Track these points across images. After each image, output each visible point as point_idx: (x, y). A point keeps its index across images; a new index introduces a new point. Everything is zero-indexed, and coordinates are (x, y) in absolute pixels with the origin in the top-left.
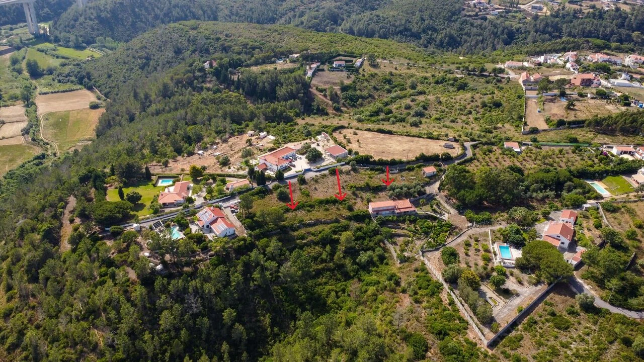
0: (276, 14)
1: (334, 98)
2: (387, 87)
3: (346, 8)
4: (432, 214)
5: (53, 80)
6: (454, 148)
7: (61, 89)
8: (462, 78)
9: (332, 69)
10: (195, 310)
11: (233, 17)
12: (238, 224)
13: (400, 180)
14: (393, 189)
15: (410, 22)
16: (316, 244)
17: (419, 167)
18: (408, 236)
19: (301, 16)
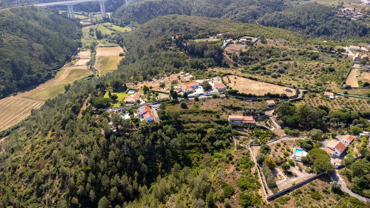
0: (222, 12)
1: (235, 59)
2: (268, 55)
3: (263, 9)
4: (264, 126)
5: (107, 41)
6: (292, 92)
7: (109, 45)
8: (317, 53)
9: (238, 43)
10: (126, 153)
11: (199, 14)
12: (157, 116)
13: (250, 105)
14: (245, 110)
15: (300, 19)
16: (194, 132)
17: (266, 100)
18: (246, 136)
19: (235, 14)
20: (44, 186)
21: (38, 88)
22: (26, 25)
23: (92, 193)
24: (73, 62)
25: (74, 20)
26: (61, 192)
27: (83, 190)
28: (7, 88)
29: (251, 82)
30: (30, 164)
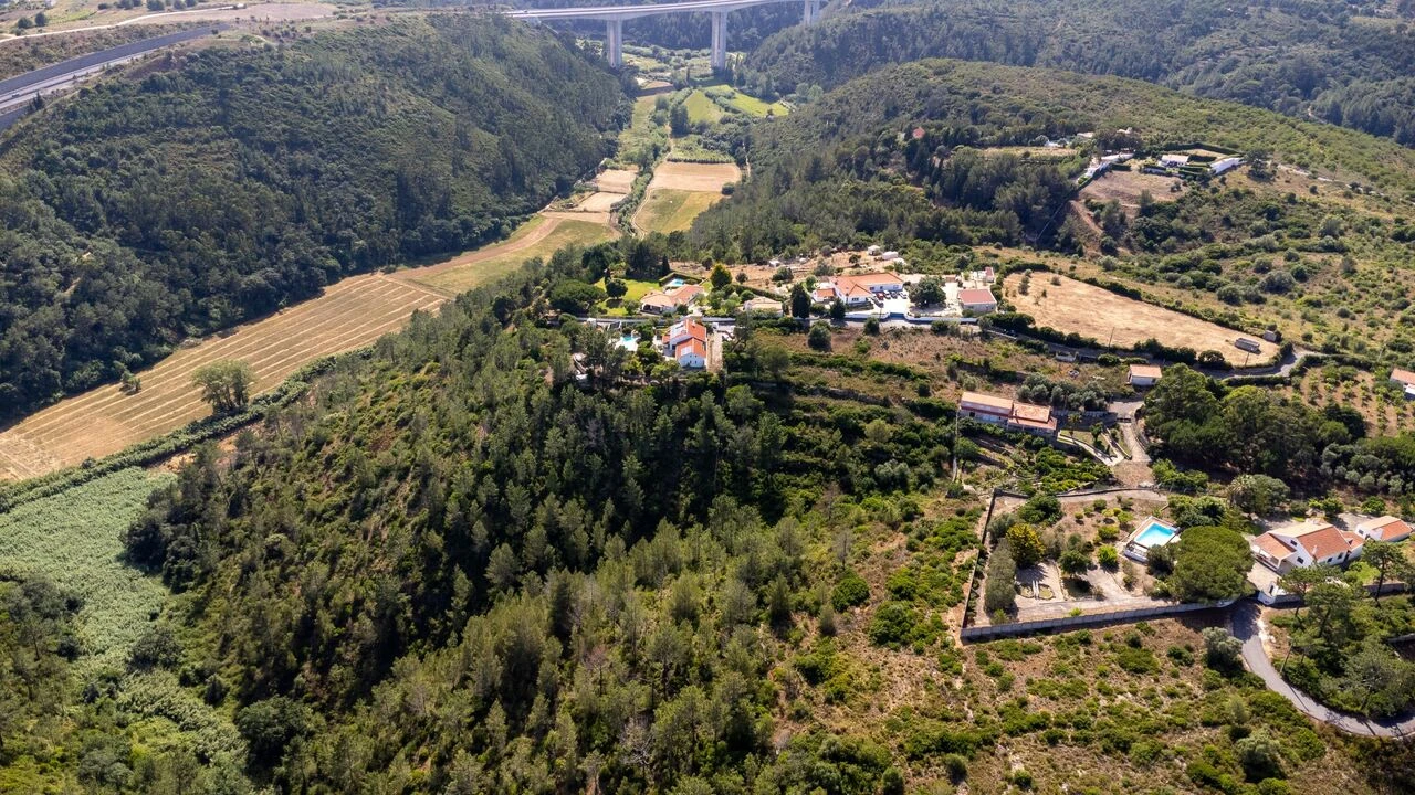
0: (1169, 62)
1: (1115, 226)
2: (1259, 223)
4: (1087, 448)
5: (699, 142)
6: (1258, 352)
7: (701, 157)
9: (1147, 170)
11: (1066, 63)
12: (718, 356)
14: (1033, 383)
16: (825, 425)
17: (1129, 363)
18: (1002, 466)
19: (1223, 71)
20: (374, 493)
21: (455, 261)
22: (465, 71)
23: (480, 530)
24: (574, 198)
25: (616, 71)
26: (408, 515)
27: (458, 518)
28: (373, 247)
29: (1107, 302)
30: (357, 435)
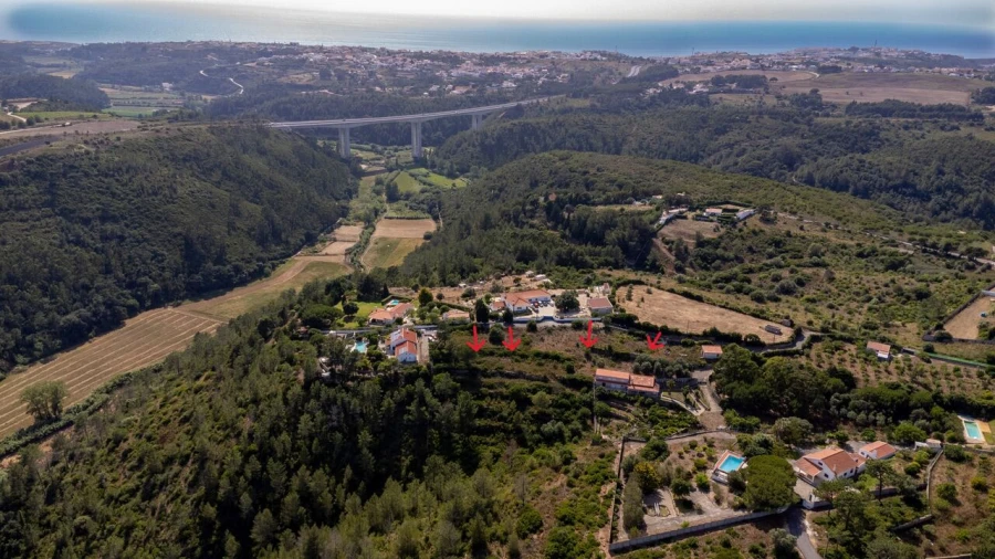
1: (682, 254)
2: (771, 250)
3: (817, 147)
4: (680, 404)
5: (406, 205)
6: (780, 334)
7: (409, 215)
8: (906, 254)
9: (698, 218)
10: (335, 423)
12: (426, 353)
13: (661, 353)
14: (641, 361)
15: (916, 174)
16: (504, 398)
18: (627, 420)
19: (738, 156)
20: (161, 477)
21: (228, 294)
22: (236, 163)
23: (246, 500)
24: (318, 246)
25: (347, 161)
26: (188, 492)
27: (229, 491)
28: (165, 289)
29: (683, 304)
30: (148, 432)
